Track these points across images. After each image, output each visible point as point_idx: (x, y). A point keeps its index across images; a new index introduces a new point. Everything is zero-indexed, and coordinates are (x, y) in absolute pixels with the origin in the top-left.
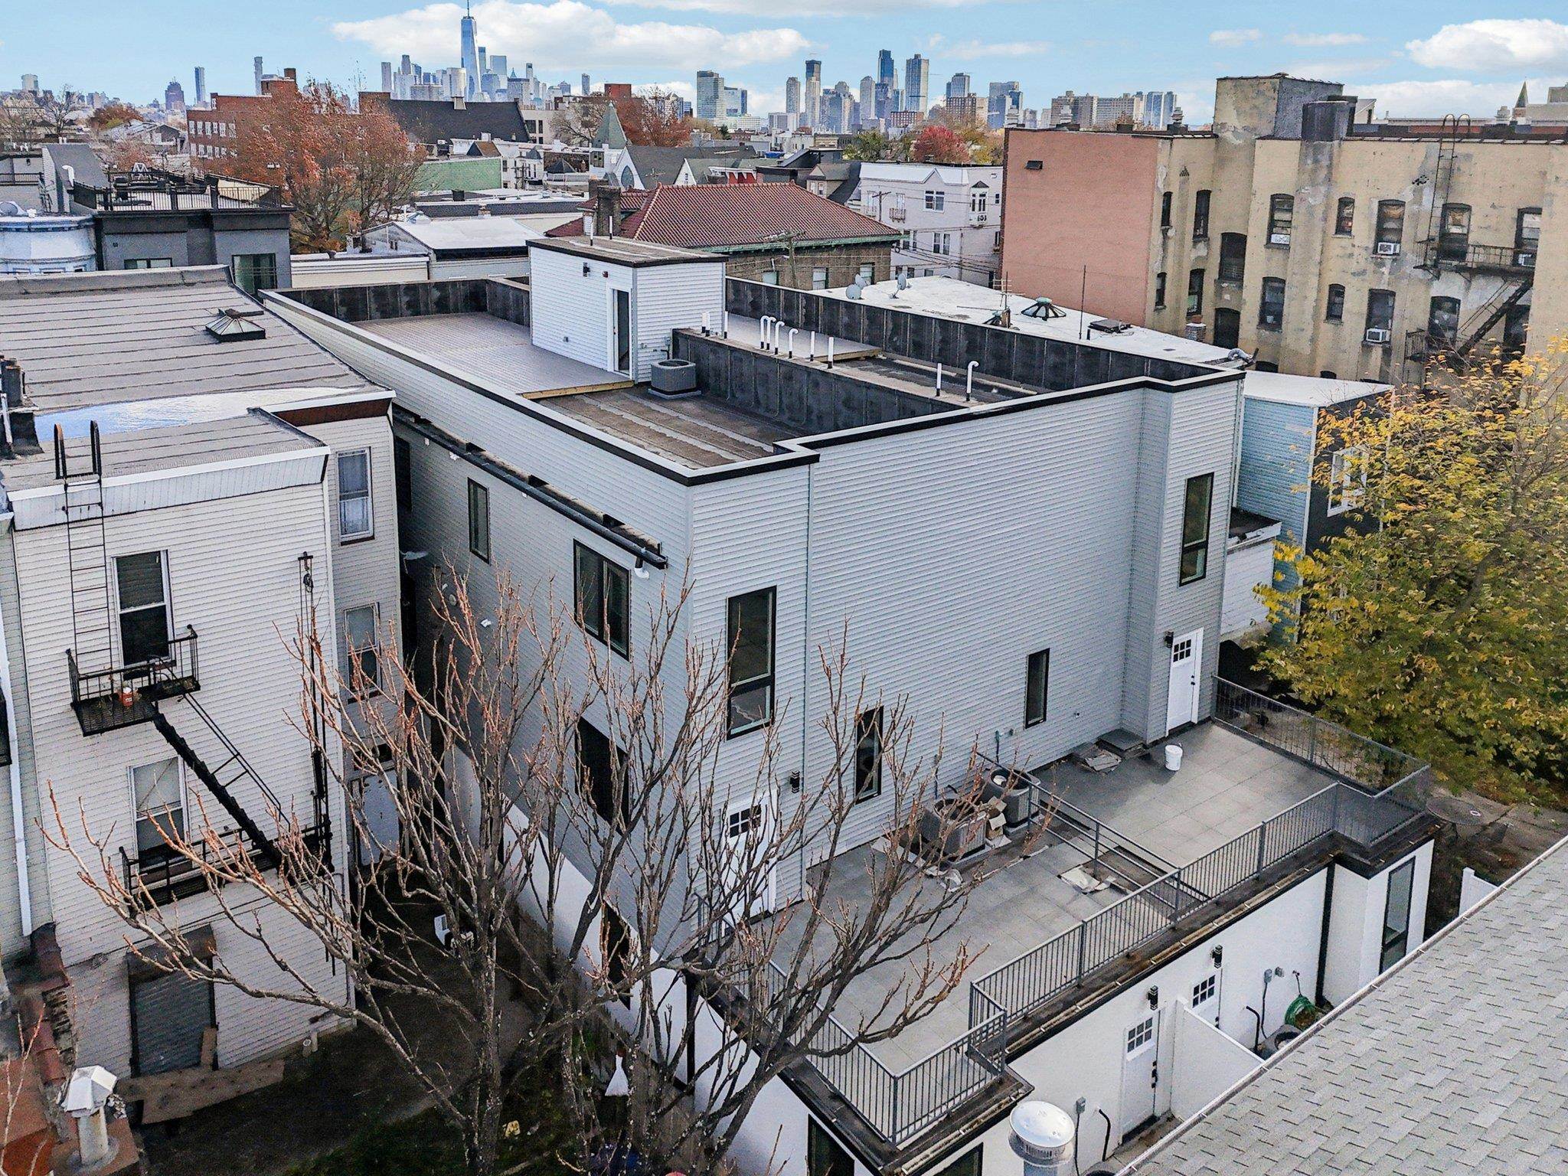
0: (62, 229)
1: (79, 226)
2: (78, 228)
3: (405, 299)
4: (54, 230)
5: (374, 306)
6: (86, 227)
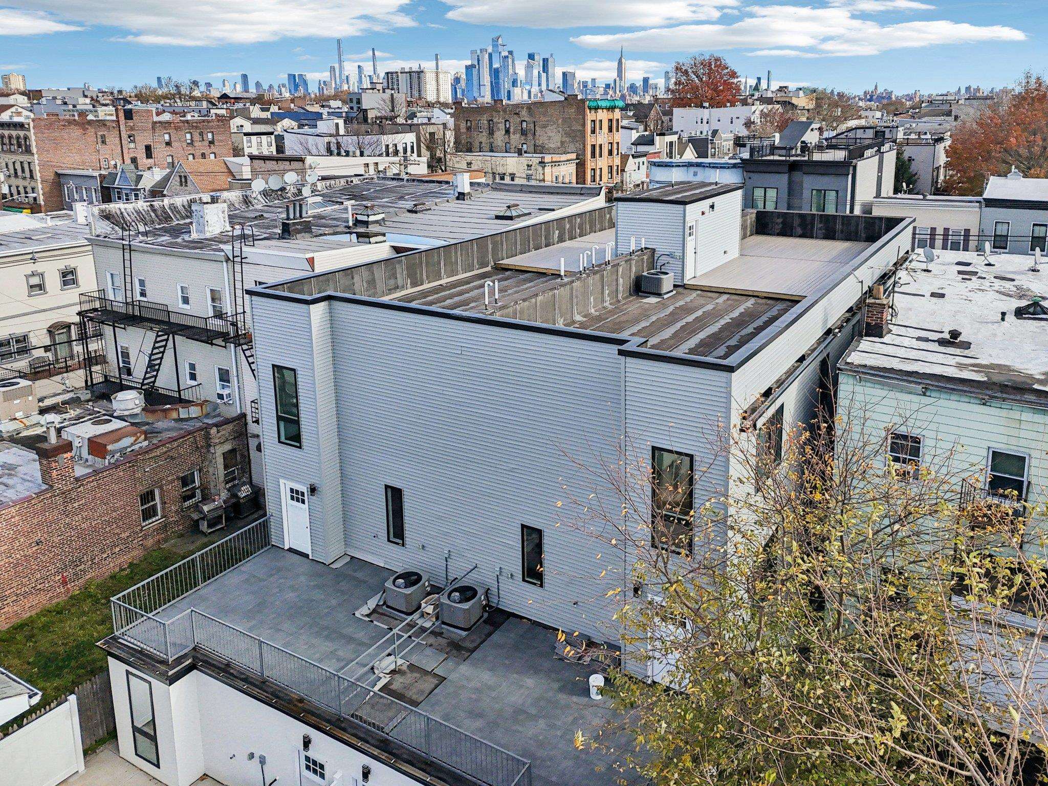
2: (732, 167)
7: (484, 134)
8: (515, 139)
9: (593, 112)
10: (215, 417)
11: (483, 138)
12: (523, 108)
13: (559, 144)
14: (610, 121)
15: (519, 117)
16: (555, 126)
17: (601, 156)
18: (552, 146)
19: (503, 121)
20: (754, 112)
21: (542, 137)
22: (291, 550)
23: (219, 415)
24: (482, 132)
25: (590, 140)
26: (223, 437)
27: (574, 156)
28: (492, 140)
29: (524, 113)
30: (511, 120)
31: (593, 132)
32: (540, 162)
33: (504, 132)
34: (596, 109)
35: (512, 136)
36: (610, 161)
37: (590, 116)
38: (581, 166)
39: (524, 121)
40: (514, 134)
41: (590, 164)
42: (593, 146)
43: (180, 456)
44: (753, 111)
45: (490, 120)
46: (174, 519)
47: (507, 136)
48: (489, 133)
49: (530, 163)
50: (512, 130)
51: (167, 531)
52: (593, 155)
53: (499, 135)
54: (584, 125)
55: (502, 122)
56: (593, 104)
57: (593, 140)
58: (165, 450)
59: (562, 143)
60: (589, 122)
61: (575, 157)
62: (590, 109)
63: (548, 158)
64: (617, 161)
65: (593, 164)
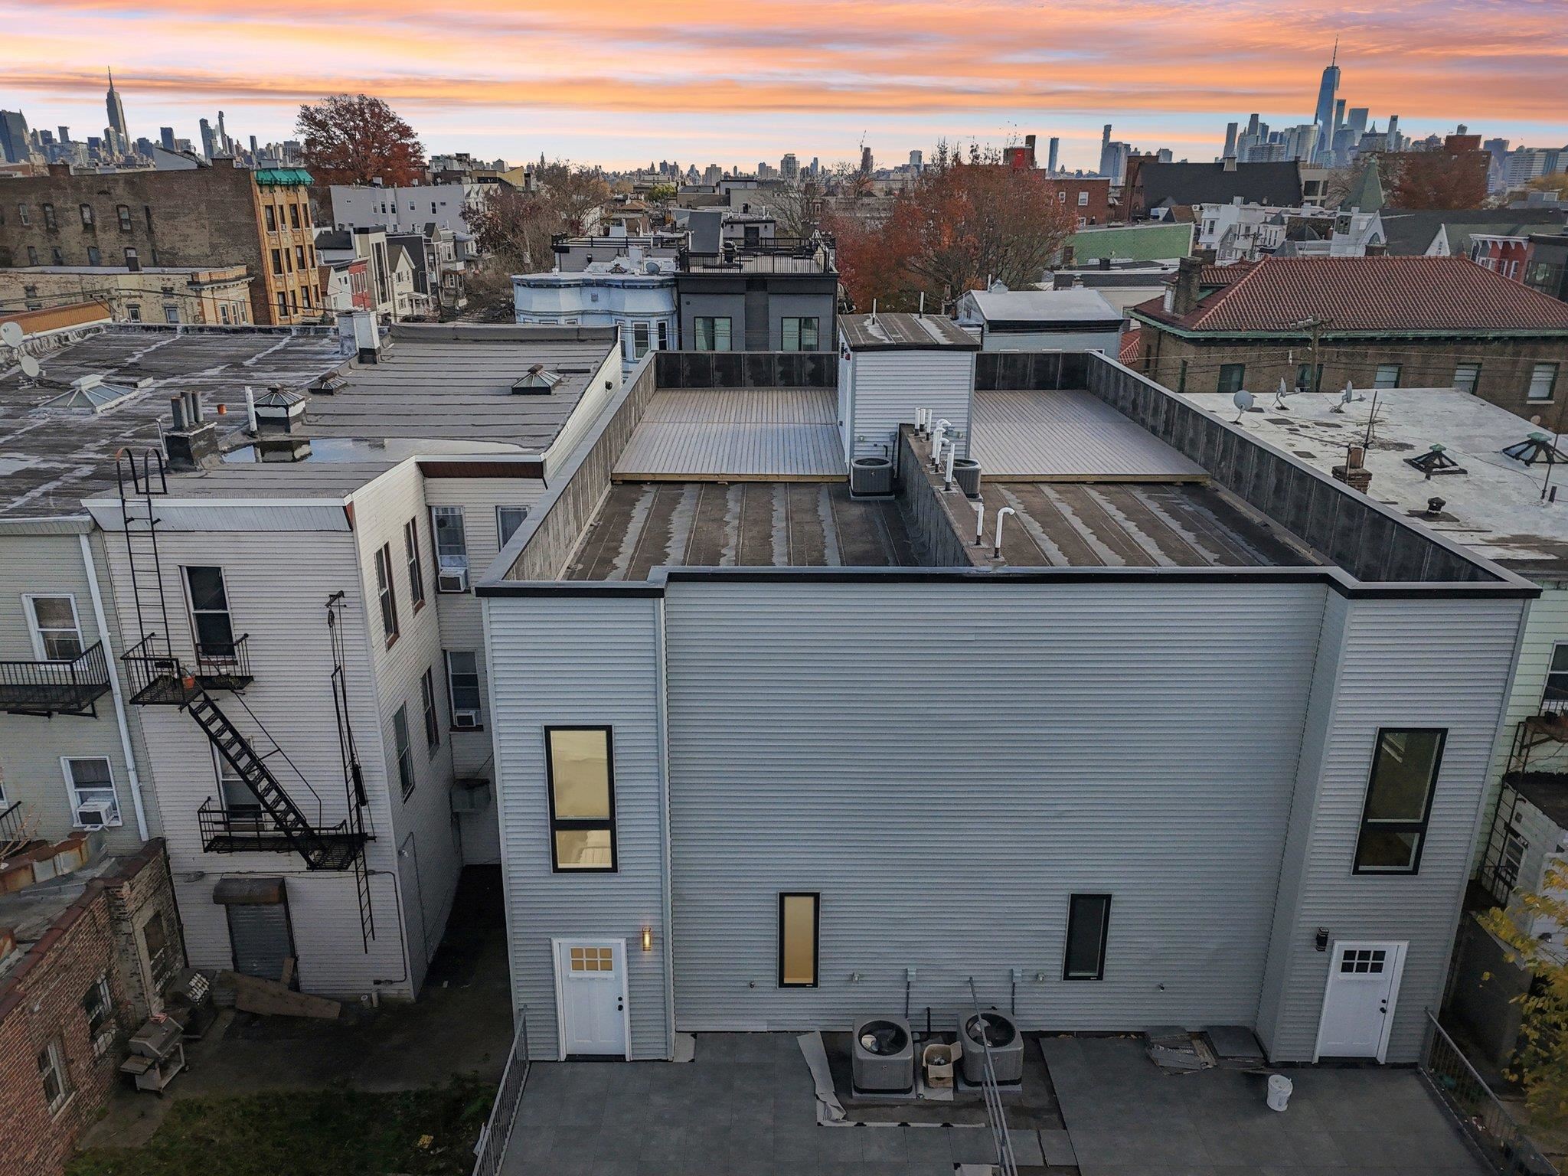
0: (647, 287)
1: (662, 285)
2: (659, 287)
3: (780, 369)
4: (642, 287)
5: (748, 374)
6: (668, 286)
7: (36, 230)
8: (108, 240)
9: (266, 190)
10: (101, 861)
11: (37, 238)
12: (116, 181)
13: (208, 251)
14: (294, 207)
15: (111, 199)
16: (193, 216)
17: (290, 270)
18: (193, 252)
19: (77, 206)
20: (469, 194)
21: (167, 236)
22: (572, 1058)
23: (106, 856)
24: (30, 228)
25: (269, 242)
26: (139, 896)
27: (242, 270)
28: (55, 243)
29: (120, 190)
30: (95, 205)
31: (272, 226)
32: (189, 283)
33: (81, 227)
34: (272, 185)
35: (100, 234)
36: (302, 278)
37: (262, 199)
38: (258, 288)
39: (124, 206)
40: (104, 229)
41: (274, 285)
42: (276, 253)
43: (77, 957)
44: (466, 192)
45: (45, 205)
46: (86, 1087)
47: (89, 236)
48: (48, 230)
49: (169, 285)
50: (98, 224)
51: (80, 1115)
52: (278, 269)
53: (71, 237)
54: (253, 214)
55: (73, 209)
56: (266, 177)
57: (273, 241)
58: (53, 955)
59: (213, 247)
60: (262, 209)
61: (245, 273)
62: (261, 185)
63: (203, 276)
64: (314, 279)
65: (279, 284)
